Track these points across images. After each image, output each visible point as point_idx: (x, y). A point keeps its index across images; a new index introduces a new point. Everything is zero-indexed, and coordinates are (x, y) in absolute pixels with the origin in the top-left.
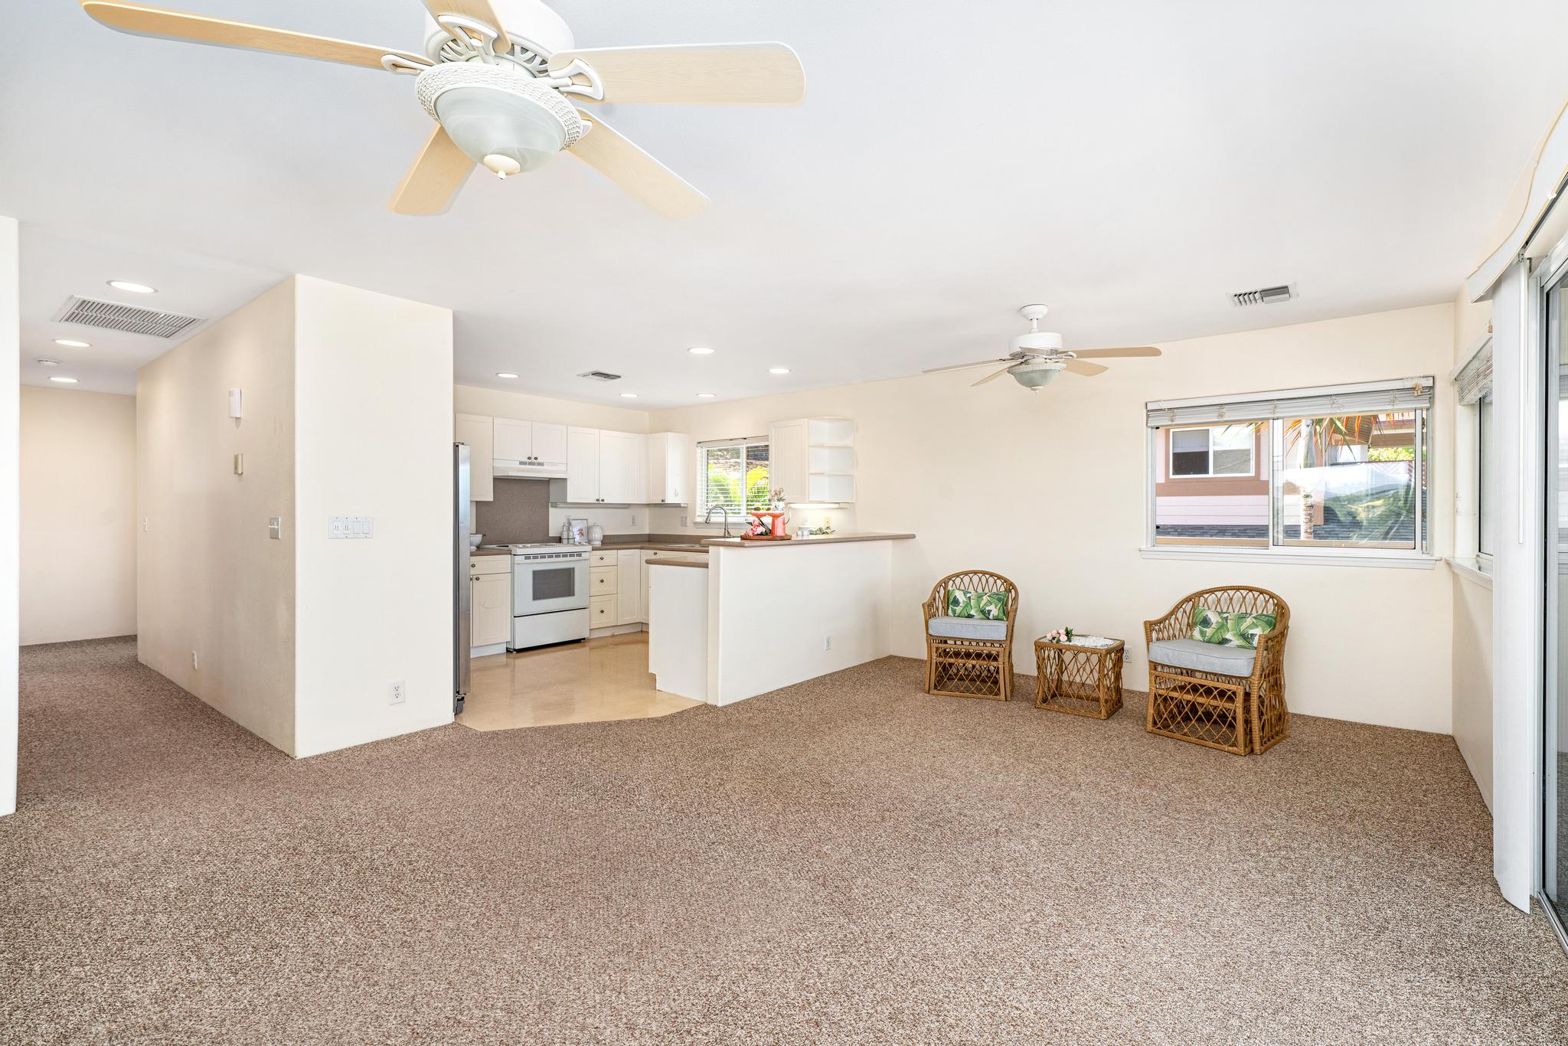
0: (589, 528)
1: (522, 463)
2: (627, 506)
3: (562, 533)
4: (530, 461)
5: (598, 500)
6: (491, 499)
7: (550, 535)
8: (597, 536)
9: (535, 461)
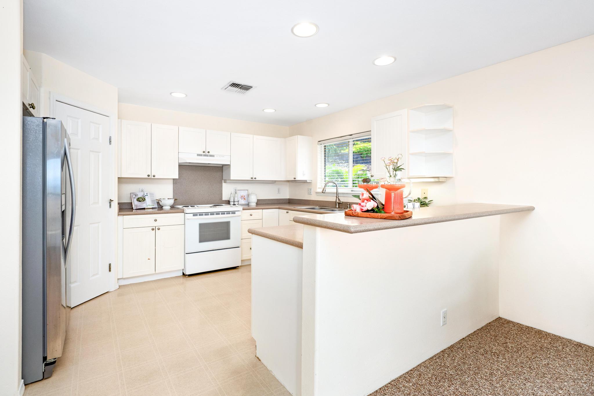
0: (248, 195)
1: (198, 155)
2: (273, 182)
3: (230, 198)
4: (205, 154)
5: (252, 178)
6: (177, 177)
7: (223, 199)
8: (253, 200)
9: (208, 154)
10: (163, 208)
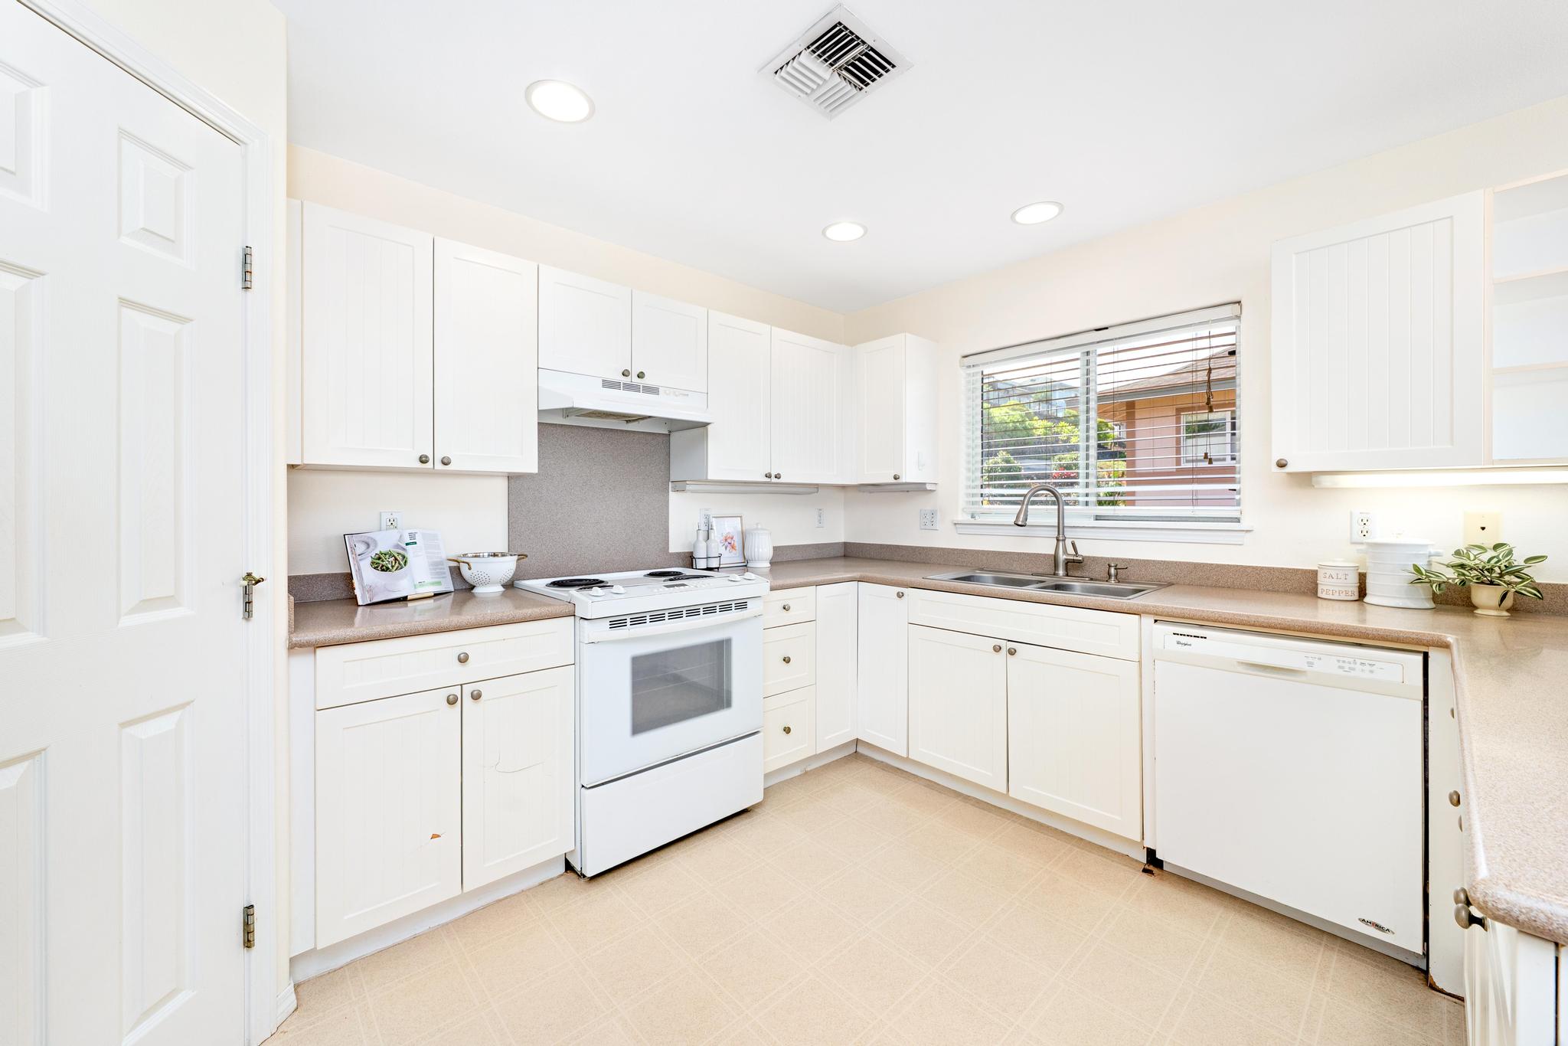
0: (744, 536)
1: (608, 384)
4: (627, 380)
5: (768, 476)
6: (534, 470)
7: (672, 550)
8: (762, 550)
9: (639, 380)
10: (475, 591)
